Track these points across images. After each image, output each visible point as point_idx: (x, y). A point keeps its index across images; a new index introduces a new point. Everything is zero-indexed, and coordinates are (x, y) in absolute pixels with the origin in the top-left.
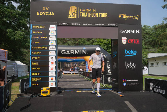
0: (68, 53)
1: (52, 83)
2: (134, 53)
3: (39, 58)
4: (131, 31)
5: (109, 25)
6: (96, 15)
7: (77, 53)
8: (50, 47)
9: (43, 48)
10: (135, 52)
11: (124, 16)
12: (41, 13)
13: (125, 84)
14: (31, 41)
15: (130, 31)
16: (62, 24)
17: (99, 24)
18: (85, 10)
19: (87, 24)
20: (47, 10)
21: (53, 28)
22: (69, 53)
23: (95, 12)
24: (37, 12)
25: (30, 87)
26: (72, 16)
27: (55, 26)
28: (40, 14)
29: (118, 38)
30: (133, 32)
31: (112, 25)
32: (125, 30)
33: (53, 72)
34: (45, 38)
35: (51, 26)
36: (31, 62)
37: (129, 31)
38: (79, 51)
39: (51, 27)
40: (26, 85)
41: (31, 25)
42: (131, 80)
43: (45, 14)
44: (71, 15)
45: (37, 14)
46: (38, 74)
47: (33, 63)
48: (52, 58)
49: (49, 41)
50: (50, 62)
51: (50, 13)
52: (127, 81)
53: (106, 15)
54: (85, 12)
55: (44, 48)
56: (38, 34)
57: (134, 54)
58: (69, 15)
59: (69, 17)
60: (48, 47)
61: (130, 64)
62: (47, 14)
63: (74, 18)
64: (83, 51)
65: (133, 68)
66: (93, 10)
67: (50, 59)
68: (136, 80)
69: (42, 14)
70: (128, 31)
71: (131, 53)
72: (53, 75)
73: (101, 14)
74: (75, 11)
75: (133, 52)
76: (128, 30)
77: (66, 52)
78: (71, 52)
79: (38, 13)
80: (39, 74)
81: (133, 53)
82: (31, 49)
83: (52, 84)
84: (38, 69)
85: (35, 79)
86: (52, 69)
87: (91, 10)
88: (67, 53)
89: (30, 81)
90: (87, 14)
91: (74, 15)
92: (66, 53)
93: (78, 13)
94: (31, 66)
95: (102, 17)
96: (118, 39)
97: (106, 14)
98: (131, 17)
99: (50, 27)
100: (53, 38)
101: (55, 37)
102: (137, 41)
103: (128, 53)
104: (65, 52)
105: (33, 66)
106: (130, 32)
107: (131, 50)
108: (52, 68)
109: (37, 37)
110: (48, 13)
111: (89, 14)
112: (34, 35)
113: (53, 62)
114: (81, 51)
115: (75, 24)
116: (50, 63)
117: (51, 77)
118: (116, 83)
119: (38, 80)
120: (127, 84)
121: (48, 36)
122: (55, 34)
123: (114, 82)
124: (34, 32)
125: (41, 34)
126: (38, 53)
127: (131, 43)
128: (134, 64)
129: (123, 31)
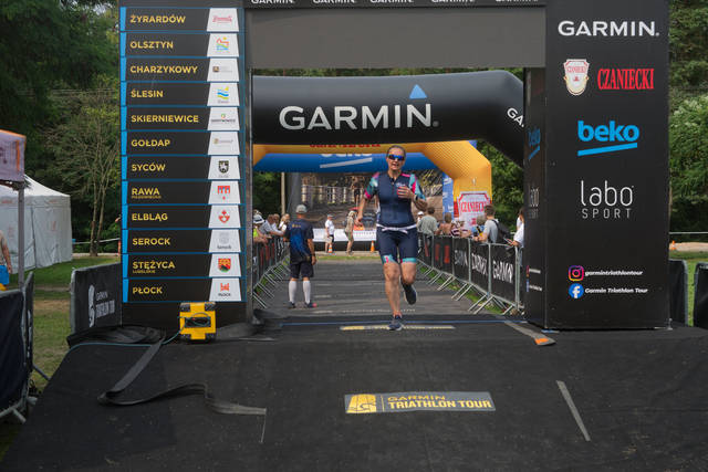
0: (319, 120)
1: (225, 282)
2: (629, 139)
3: (162, 168)
4: (613, 24)
7: (375, 123)
8: (214, 114)
9: (179, 119)
10: (631, 133)
13: (576, 292)
14: (124, 86)
15: (609, 27)
21: (223, 24)
22: (326, 124)
25: (125, 300)
27: (232, 12)
29: (543, 65)
30: (620, 29)
32: (583, 24)
33: (227, 234)
34: (187, 70)
35: (214, 12)
36: (125, 185)
37: (599, 28)
38: (384, 110)
39: (216, 19)
40: (96, 302)
41: (123, 10)
42: (606, 273)
46: (158, 242)
47: (134, 191)
48: (225, 167)
49: (209, 84)
50: (214, 186)
52: (587, 274)
55: (187, 119)
56: (154, 51)
57: (626, 142)
60: (204, 113)
61: (603, 191)
64: (411, 109)
65: (617, 213)
67: (213, 173)
68: (632, 273)
70: (599, 26)
71: (612, 139)
72: (230, 247)
75: (621, 133)
76: (595, 23)
77: (308, 115)
78: (338, 119)
80: (167, 241)
81: (621, 139)
82: (124, 127)
83: (226, 288)
84: (158, 217)
85: (149, 267)
86: (224, 217)
88: (313, 124)
89: (125, 274)
92: (307, 122)
94: (128, 202)
96: (543, 69)
99: (211, 17)
100: (225, 70)
101: (234, 65)
102: (644, 78)
103: (594, 138)
104: (302, 120)
105: (137, 206)
106: (608, 31)
107: (612, 123)
108: (224, 213)
109: (153, 69)
112: (138, 57)
113: (228, 188)
114: (397, 108)
116: (216, 188)
117: (221, 256)
118: (536, 288)
119: (160, 271)
120: (588, 291)
121: (204, 64)
122: (234, 50)
123: (531, 284)
124: (136, 45)
125: (167, 51)
126: (155, 144)
127: (610, 87)
128: (626, 192)
129: (572, 29)
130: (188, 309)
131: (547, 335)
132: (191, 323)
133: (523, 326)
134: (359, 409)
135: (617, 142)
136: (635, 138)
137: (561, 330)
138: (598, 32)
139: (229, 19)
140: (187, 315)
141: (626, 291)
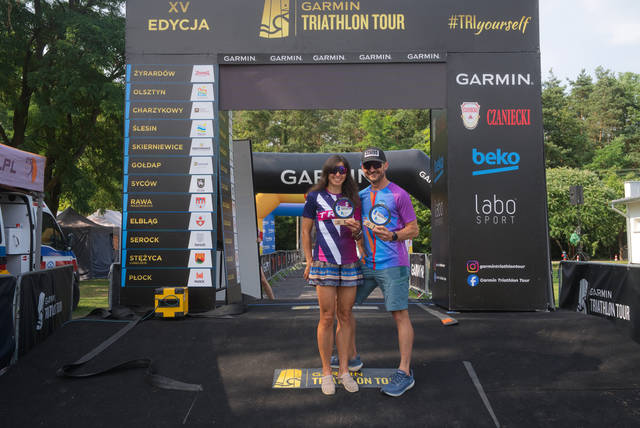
1: (200, 271)
2: (512, 163)
3: (154, 184)
4: (498, 76)
5: (410, 57)
6: (362, 22)
8: (195, 144)
9: (168, 147)
10: (514, 158)
11: (471, 23)
12: (164, 25)
13: (473, 281)
14: (127, 123)
15: (495, 78)
16: (237, 58)
17: (373, 57)
18: (321, 7)
19: (326, 57)
20: (184, 10)
21: (203, 77)
22: (309, 181)
23: (359, 13)
24: (150, 21)
25: (123, 285)
26: (272, 29)
27: (210, 68)
28: (160, 29)
30: (504, 80)
31: (421, 56)
32: (475, 76)
33: (202, 235)
34: (175, 111)
35: (196, 68)
36: (126, 197)
37: (488, 79)
39: (198, 73)
41: (129, 67)
42: (496, 266)
43: (178, 25)
44: (268, 27)
45: (150, 29)
46: (150, 240)
47: (133, 202)
48: (201, 183)
49: (190, 122)
50: (193, 198)
51: (196, 21)
52: (481, 267)
53: (398, 22)
54: (322, 13)
55: (174, 147)
56: (152, 97)
57: (509, 165)
58: (262, 28)
59: (263, 34)
60: (187, 143)
61: (493, 204)
62: (185, 25)
63: (278, 35)
64: (361, 173)
65: (504, 220)
66: (352, 3)
67: (193, 187)
68: (517, 266)
69: (167, 26)
70: (487, 77)
71: (499, 163)
72: (204, 245)
73: (378, 19)
74: (283, 13)
75: (506, 158)
76: (484, 76)
77: (298, 176)
78: (317, 177)
79: (151, 25)
80: (156, 240)
81: (506, 163)
82: (126, 153)
83: (201, 276)
84: (150, 221)
85: (142, 259)
86: (200, 221)
87: (344, 5)
88: (301, 181)
89: (124, 266)
90: (329, 19)
91: (278, 25)
92: (298, 180)
93: (294, 16)
94: (128, 210)
95: (385, 27)
97: (399, 16)
98: (495, 26)
99: (194, 72)
100: (204, 110)
101: (210, 107)
102: (523, 117)
103: (485, 162)
104: (295, 178)
105: (135, 213)
106: (494, 81)
107: (499, 151)
108: (200, 218)
109: (150, 110)
110: (187, 21)
111: (335, 19)
112: (139, 101)
113: (203, 199)
115: (283, 58)
116: (195, 200)
117: (196, 252)
118: (442, 278)
119: (150, 263)
120: (482, 280)
121: (188, 106)
122: (211, 96)
123: (438, 275)
124: (137, 92)
125: (161, 97)
126: (150, 165)
127: (496, 123)
128: (511, 204)
129: (467, 80)
130: (161, 293)
131: (451, 315)
132: (163, 303)
133: (431, 307)
134: (285, 384)
135: (502, 165)
136: (517, 161)
137: (461, 311)
138: (487, 82)
139: (207, 73)
140: (161, 297)
141: (513, 280)
